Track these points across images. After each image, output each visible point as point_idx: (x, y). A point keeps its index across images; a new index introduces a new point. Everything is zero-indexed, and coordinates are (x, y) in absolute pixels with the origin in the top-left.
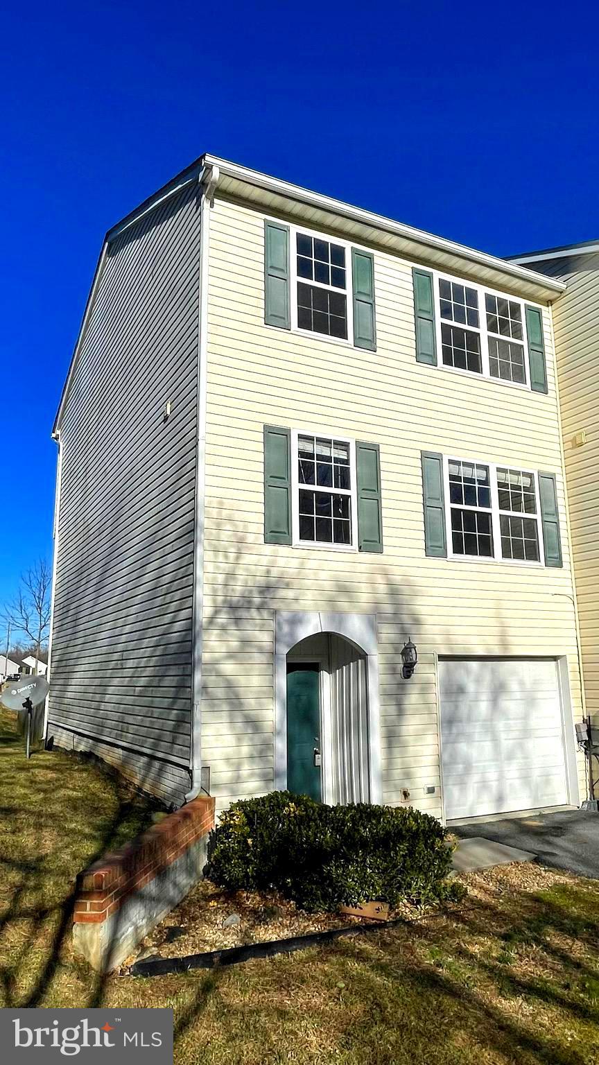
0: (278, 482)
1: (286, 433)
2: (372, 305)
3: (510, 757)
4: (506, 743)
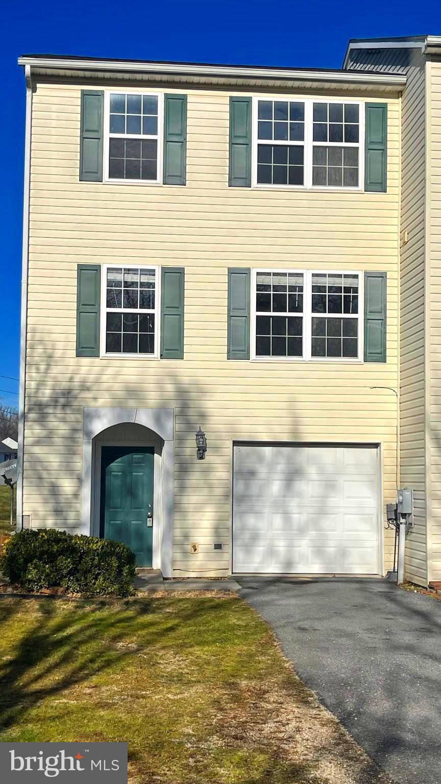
0: (89, 309)
1: (97, 269)
2: (183, 143)
3: (302, 531)
4: (298, 517)
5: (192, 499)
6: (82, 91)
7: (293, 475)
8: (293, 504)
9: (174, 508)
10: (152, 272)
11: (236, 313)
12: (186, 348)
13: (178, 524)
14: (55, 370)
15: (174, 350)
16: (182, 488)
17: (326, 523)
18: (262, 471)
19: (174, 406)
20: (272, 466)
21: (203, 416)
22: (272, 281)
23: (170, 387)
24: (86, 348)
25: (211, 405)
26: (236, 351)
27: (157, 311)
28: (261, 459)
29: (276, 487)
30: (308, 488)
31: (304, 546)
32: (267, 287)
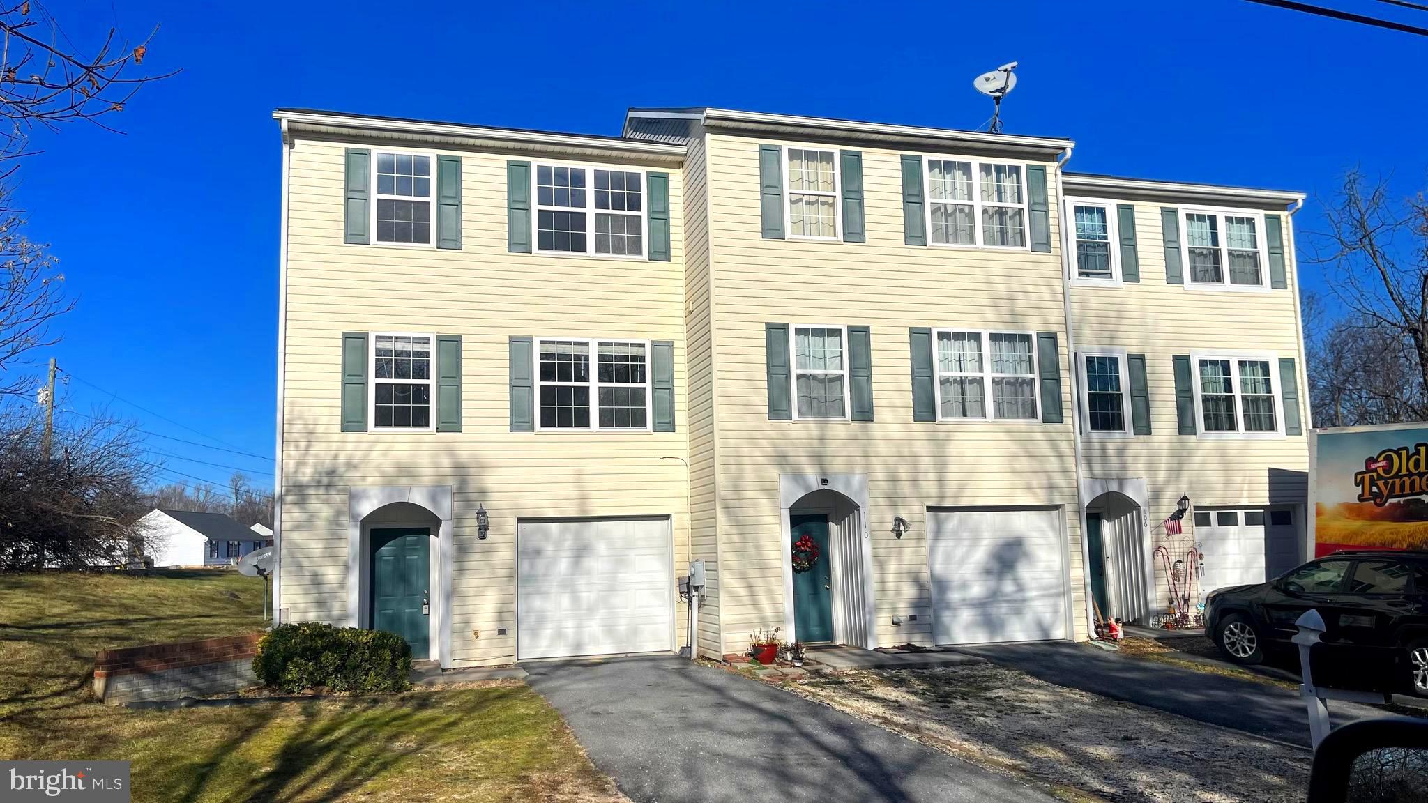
0: (355, 380)
1: (364, 337)
2: (458, 206)
3: (591, 610)
4: (587, 596)
5: (471, 583)
6: (347, 149)
7: (581, 552)
8: (581, 582)
9: (452, 594)
10: (426, 341)
11: (518, 383)
12: (464, 421)
13: (457, 610)
14: (317, 448)
15: (451, 423)
16: (461, 571)
17: (617, 600)
18: (549, 549)
19: (451, 483)
20: (558, 544)
21: (483, 492)
22: (555, 349)
23: (446, 463)
24: (352, 422)
25: (491, 481)
26: (520, 423)
27: (432, 382)
28: (547, 536)
29: (563, 565)
30: (597, 564)
31: (594, 626)
32: (552, 356)
